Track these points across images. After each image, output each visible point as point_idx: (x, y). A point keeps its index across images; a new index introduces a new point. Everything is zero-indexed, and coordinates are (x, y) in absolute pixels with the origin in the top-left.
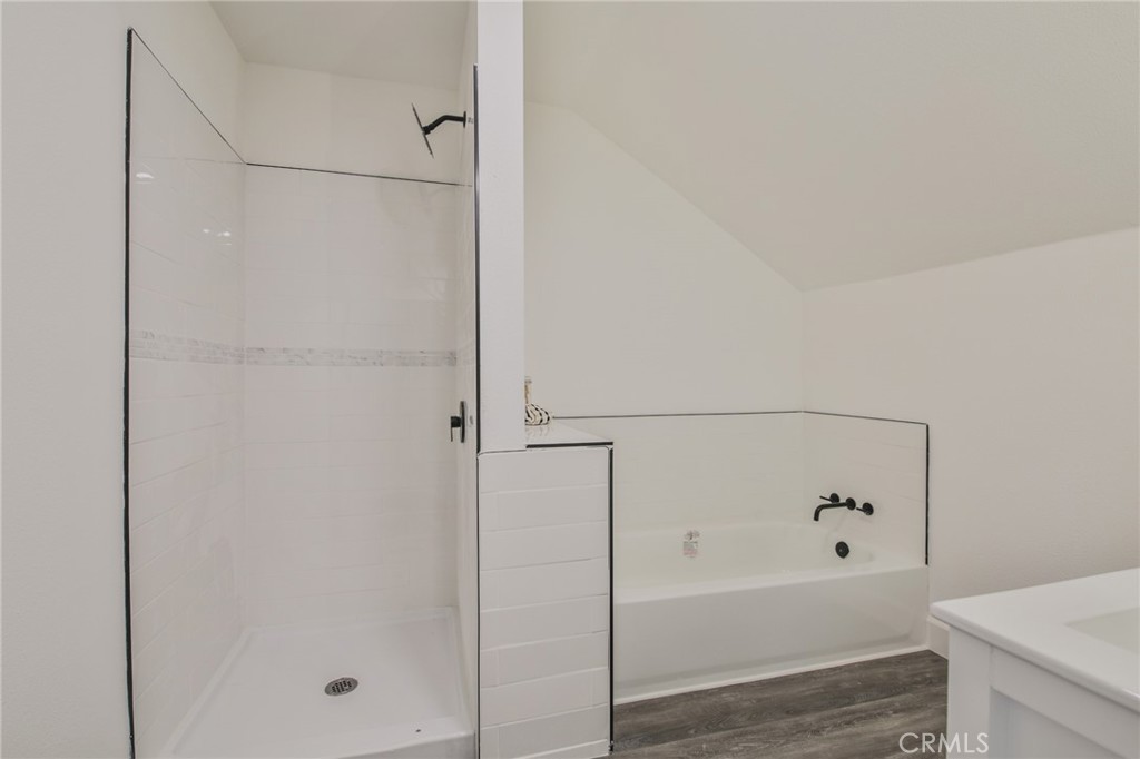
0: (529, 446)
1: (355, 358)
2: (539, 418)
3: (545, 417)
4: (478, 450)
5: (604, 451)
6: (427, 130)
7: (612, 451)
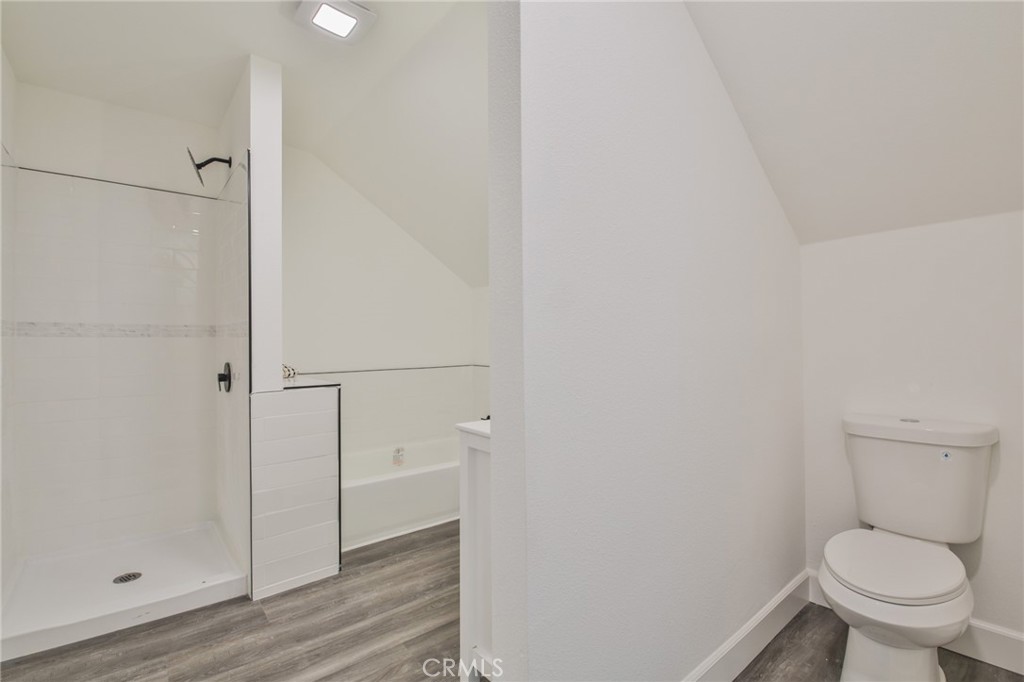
0: (285, 388)
1: (124, 331)
2: (288, 373)
3: (292, 372)
4: (250, 391)
5: (335, 389)
6: (199, 166)
7: (340, 390)
